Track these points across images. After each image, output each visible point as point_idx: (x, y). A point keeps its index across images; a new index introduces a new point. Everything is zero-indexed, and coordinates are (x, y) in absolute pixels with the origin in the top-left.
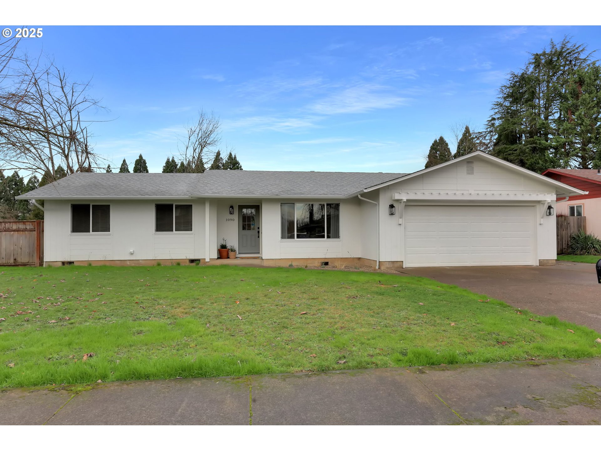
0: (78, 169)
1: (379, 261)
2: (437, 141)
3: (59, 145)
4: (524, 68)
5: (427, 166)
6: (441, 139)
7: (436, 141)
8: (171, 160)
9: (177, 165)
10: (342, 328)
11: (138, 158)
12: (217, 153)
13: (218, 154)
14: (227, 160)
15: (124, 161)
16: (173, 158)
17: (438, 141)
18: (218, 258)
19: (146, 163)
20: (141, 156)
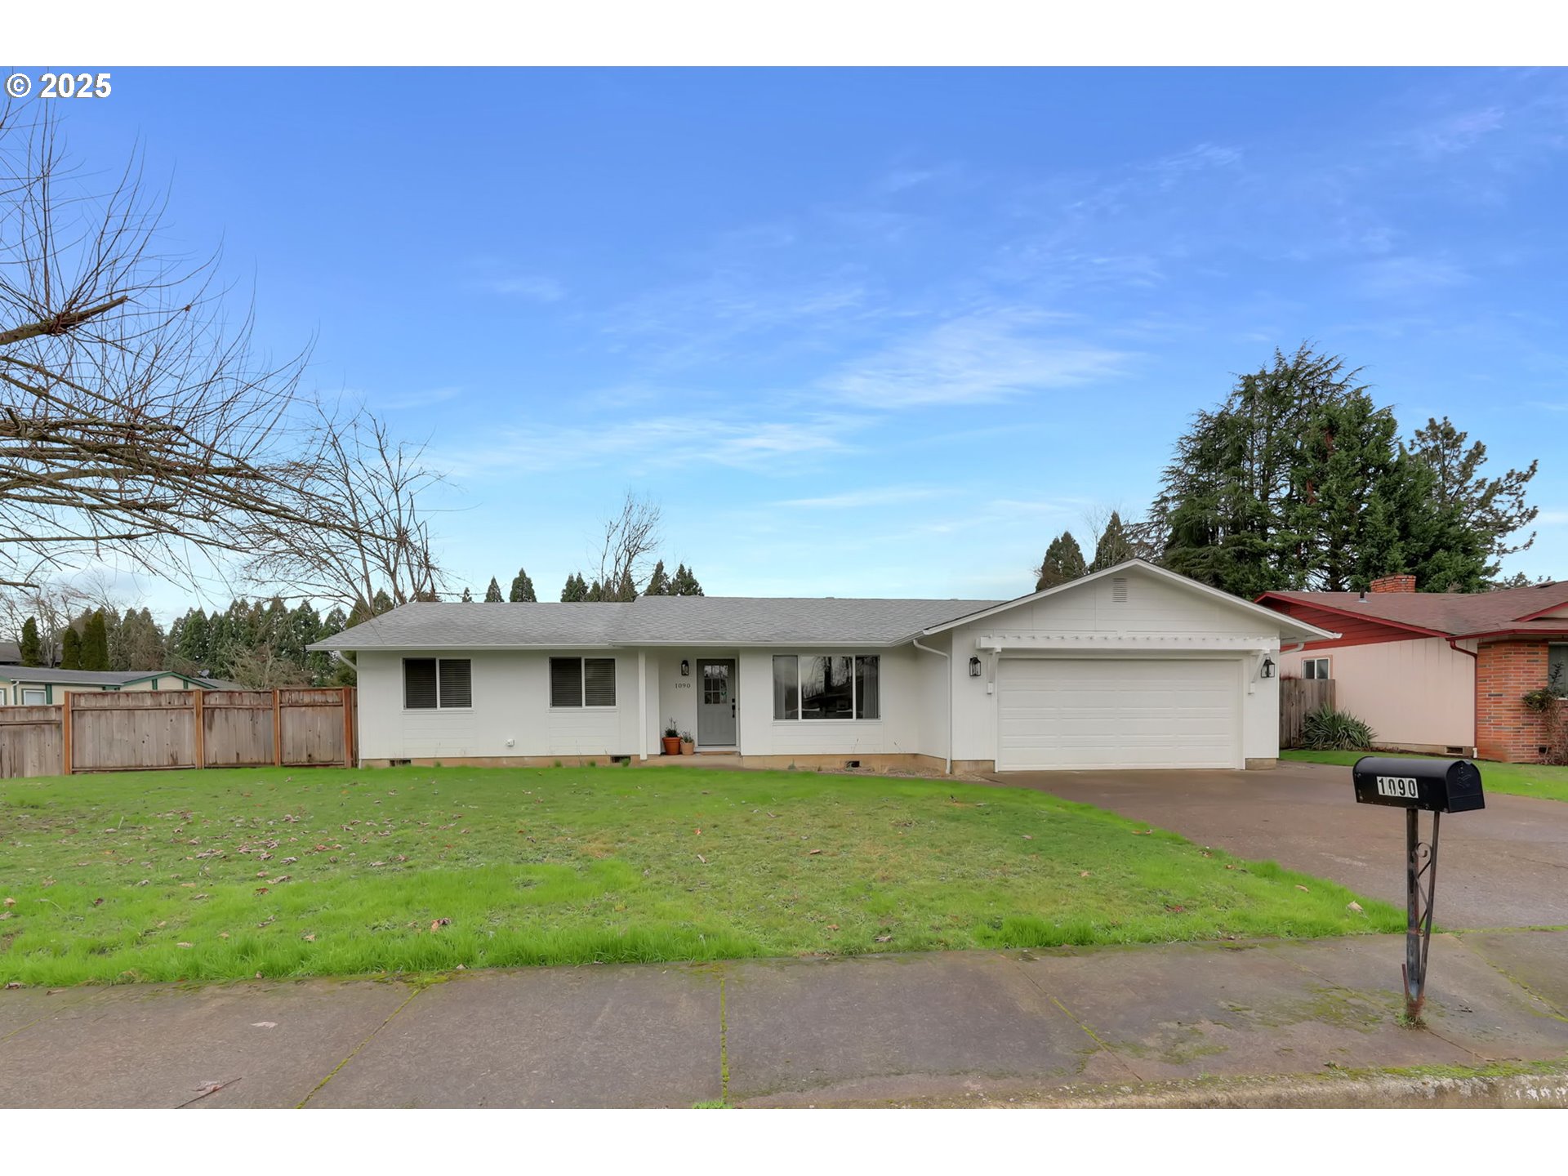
0: (413, 596)
1: (951, 761)
2: (1058, 541)
3: (378, 553)
4: (1225, 403)
5: (1039, 588)
6: (1067, 537)
7: (1056, 542)
8: (575, 580)
9: (587, 587)
10: (884, 879)
11: (518, 576)
12: (658, 566)
13: (660, 567)
14: (676, 578)
15: (494, 581)
16: (580, 574)
17: (1061, 541)
18: (662, 754)
19: (532, 585)
20: (522, 573)
